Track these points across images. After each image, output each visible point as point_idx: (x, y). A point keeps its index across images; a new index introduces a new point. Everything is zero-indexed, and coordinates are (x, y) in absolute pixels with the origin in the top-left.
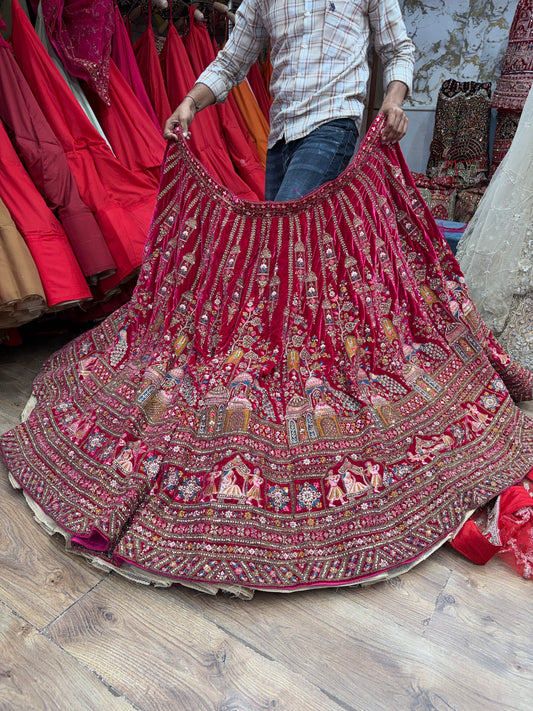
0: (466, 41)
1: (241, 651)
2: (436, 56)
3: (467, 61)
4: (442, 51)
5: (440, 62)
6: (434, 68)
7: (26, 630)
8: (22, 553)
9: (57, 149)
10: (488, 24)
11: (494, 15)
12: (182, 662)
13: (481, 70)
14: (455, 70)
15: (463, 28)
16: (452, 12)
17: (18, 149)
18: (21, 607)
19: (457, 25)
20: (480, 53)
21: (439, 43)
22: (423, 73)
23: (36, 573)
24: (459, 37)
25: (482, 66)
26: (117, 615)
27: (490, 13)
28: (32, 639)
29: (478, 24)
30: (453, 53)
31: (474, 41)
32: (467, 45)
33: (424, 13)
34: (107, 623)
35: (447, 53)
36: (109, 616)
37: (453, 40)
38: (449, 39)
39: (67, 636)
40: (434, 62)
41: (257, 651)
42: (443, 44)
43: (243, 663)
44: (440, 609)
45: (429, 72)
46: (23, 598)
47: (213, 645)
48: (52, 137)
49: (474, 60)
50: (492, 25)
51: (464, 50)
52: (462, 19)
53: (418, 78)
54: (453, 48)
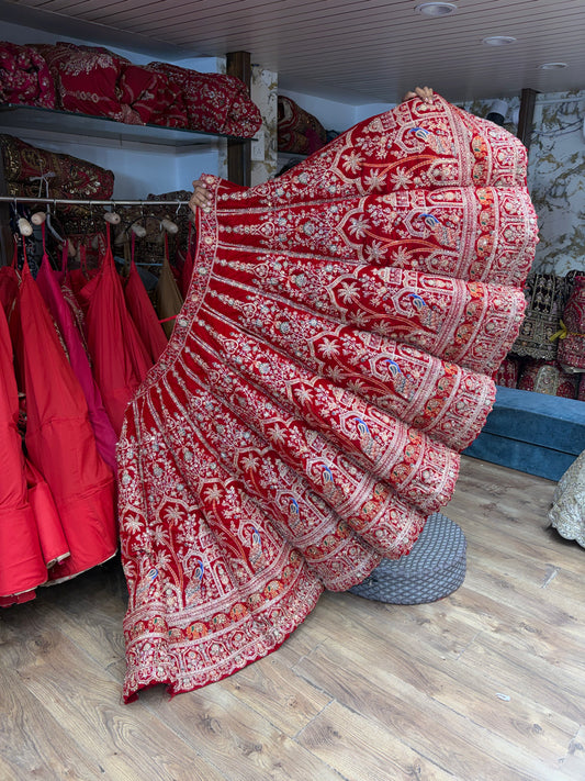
1: (429, 766)
2: (562, 246)
4: (568, 243)
5: (566, 251)
6: (560, 256)
7: (283, 737)
8: (265, 682)
12: (391, 770)
14: (580, 259)
16: (577, 210)
18: (274, 720)
19: (582, 222)
21: (564, 236)
22: (550, 259)
23: (279, 698)
24: (584, 232)
26: (340, 734)
28: (288, 744)
30: (578, 245)
33: (551, 210)
34: (335, 738)
35: (572, 245)
36: (335, 733)
37: (578, 234)
38: (574, 233)
39: (311, 744)
40: (560, 251)
41: (441, 768)
42: (568, 237)
43: (433, 775)
44: (572, 752)
45: (556, 258)
46: (275, 715)
47: (411, 762)
53: (545, 262)
54: (578, 241)
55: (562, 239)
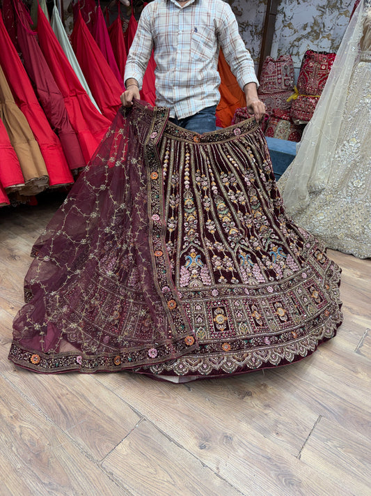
0: (324, 24)
2: (305, 33)
3: (323, 37)
4: (309, 30)
5: (307, 37)
6: (303, 40)
9: (59, 97)
10: (338, 13)
11: (342, 8)
13: (332, 44)
14: (316, 42)
15: (322, 15)
16: (316, 4)
17: (38, 96)
19: (319, 13)
20: (332, 32)
21: (307, 24)
22: (296, 43)
24: (320, 21)
25: (333, 40)
27: (339, 6)
29: (332, 13)
30: (315, 31)
31: (329, 24)
32: (324, 26)
33: (299, 4)
35: (312, 31)
37: (316, 23)
38: (313, 22)
40: (303, 37)
42: (309, 25)
45: (300, 42)
48: (57, 90)
49: (328, 37)
50: (340, 14)
51: (322, 30)
52: (322, 9)
53: (293, 46)
54: (316, 28)
55: (305, 27)
